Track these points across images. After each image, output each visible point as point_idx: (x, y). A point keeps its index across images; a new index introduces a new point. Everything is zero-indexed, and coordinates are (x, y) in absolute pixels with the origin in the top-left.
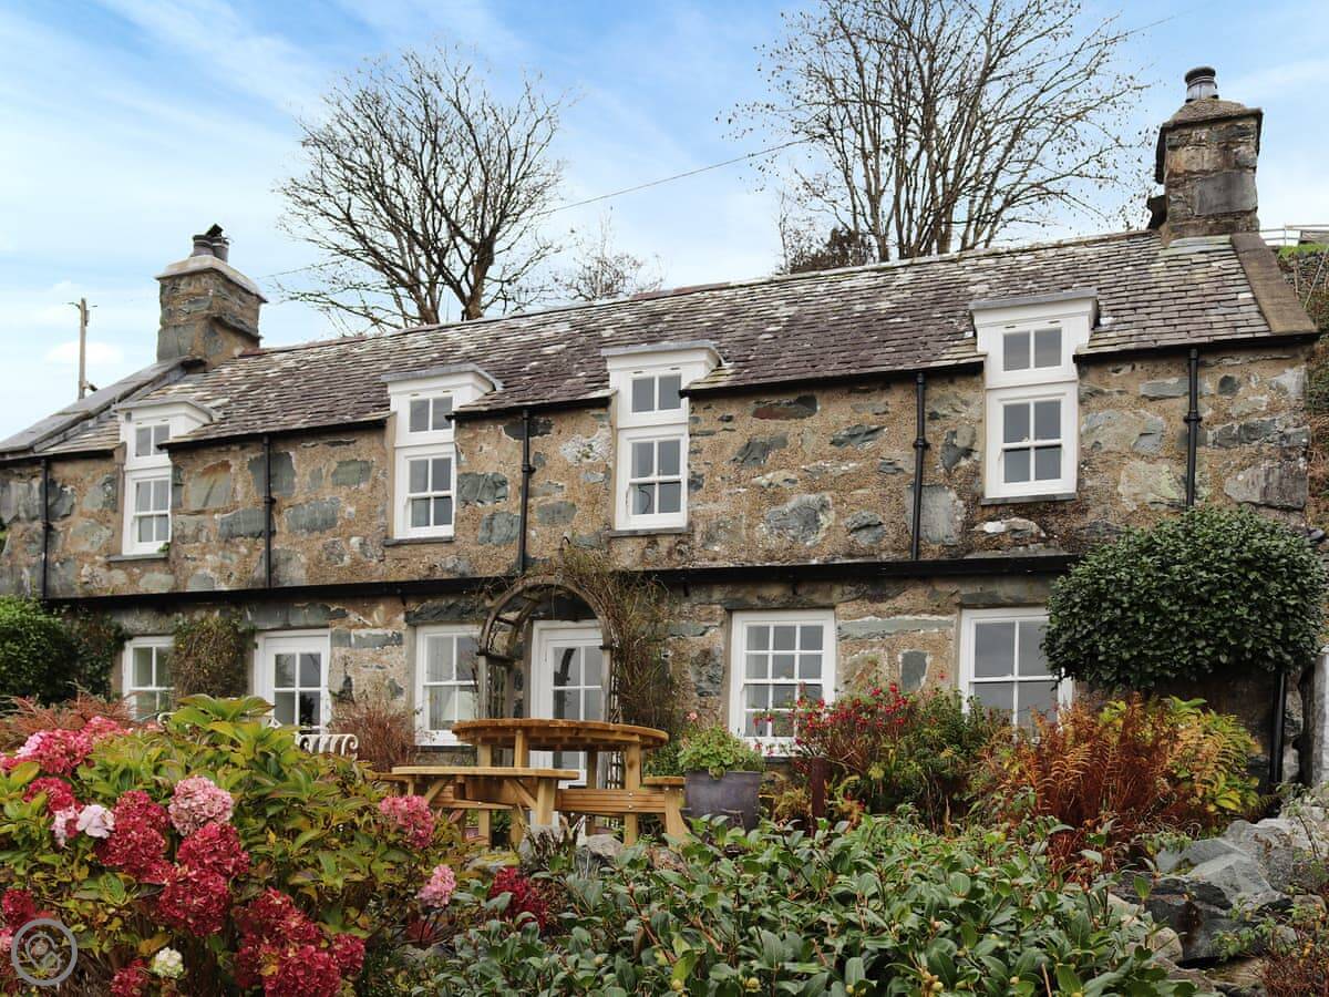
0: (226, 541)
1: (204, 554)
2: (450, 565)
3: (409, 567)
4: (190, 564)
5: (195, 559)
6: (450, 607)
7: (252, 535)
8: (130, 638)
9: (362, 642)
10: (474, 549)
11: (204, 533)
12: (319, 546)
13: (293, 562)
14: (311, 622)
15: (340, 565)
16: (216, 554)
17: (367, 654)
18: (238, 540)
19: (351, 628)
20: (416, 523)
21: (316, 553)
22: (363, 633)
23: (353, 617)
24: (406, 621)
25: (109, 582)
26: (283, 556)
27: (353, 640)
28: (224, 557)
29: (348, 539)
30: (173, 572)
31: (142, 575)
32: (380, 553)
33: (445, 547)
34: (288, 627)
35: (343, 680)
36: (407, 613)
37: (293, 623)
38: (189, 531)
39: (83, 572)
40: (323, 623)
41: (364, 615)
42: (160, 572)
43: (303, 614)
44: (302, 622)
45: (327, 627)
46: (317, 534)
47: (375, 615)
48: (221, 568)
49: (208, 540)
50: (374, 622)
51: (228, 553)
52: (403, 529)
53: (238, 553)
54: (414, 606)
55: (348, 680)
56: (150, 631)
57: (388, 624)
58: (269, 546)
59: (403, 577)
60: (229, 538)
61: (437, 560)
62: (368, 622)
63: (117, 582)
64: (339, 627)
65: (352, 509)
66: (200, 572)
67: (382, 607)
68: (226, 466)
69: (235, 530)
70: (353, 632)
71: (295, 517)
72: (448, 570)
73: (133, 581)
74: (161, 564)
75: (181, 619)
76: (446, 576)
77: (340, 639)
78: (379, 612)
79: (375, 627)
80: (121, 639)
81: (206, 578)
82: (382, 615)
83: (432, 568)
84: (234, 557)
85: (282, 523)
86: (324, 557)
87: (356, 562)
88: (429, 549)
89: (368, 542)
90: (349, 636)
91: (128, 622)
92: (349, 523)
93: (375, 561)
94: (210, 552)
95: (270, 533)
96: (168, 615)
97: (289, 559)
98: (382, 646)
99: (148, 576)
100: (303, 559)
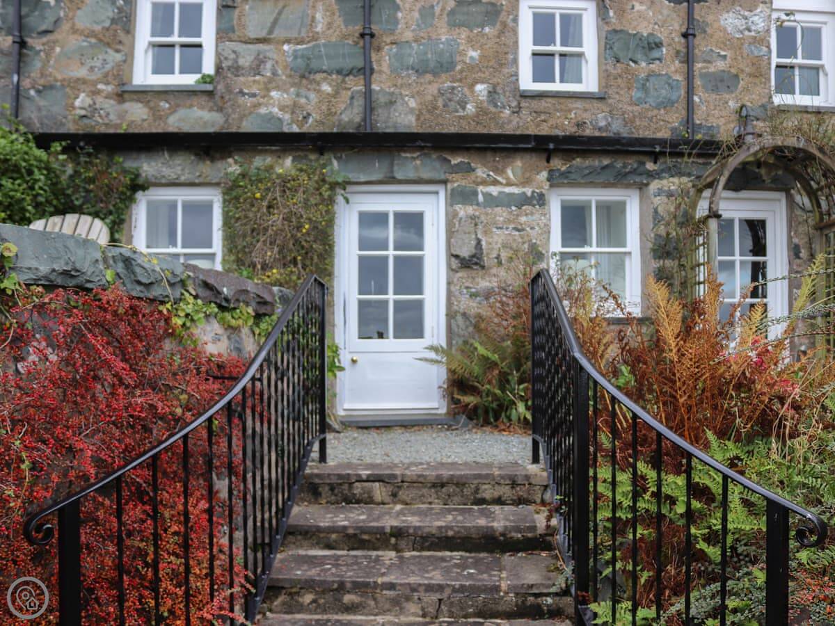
0: (303, 77)
1: (268, 90)
2: (602, 124)
3: (551, 122)
4: (249, 101)
5: (254, 95)
6: (604, 168)
7: (339, 72)
9: (491, 201)
10: (630, 108)
11: (269, 65)
12: (433, 89)
13: (399, 106)
14: (426, 175)
15: (461, 113)
16: (286, 91)
17: (501, 214)
18: (318, 77)
19: (478, 184)
21: (430, 98)
22: (494, 190)
23: (481, 172)
24: (548, 180)
25: (121, 116)
26: (382, 99)
27: (481, 198)
28: (298, 95)
29: (472, 86)
30: (220, 110)
31: (173, 110)
32: (514, 104)
33: (596, 104)
34: (391, 180)
35: (474, 243)
36: (551, 172)
37: (399, 176)
38: (245, 61)
39: (78, 103)
40: (443, 177)
41: (496, 170)
42: (202, 108)
43: (411, 164)
44: (412, 175)
45: (445, 182)
46: (429, 77)
47: (510, 172)
48: (294, 108)
49: (274, 73)
50: (508, 179)
51: (303, 91)
53: (318, 91)
54: (557, 163)
55: (479, 242)
56: (183, 179)
57: (526, 182)
58: (368, 84)
59: (545, 130)
60: (305, 73)
61: (587, 117)
62: (499, 179)
63: (137, 117)
64: (463, 183)
65: (474, 54)
66: (263, 110)
67: (519, 163)
69: (314, 64)
70: (480, 188)
71: (399, 57)
72: (600, 129)
73: (157, 115)
74: (203, 99)
75: (232, 167)
76: (597, 134)
77: (462, 196)
78: (515, 168)
79: (509, 184)
80: (137, 186)
81: (270, 118)
82: (519, 172)
83: (580, 125)
84: (312, 96)
85: (384, 61)
86: (440, 103)
87: (481, 111)
88: (579, 104)
89: (499, 89)
90: (475, 193)
91: (149, 167)
92: (472, 68)
93: (507, 112)
94: (278, 88)
95: (366, 71)
96: (213, 160)
97: (392, 103)
98: (519, 207)
99: (182, 112)
100: (412, 103)
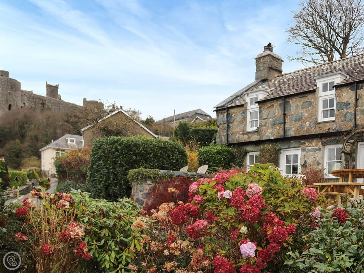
0: (273, 126)
1: (267, 129)
2: (334, 128)
3: (323, 129)
4: (264, 132)
5: (265, 131)
6: (334, 140)
7: (280, 124)
8: (249, 152)
9: (309, 151)
10: (341, 123)
11: (267, 124)
12: (298, 125)
13: (291, 130)
14: (296, 146)
15: (303, 130)
16: (270, 129)
17: (311, 154)
18: (276, 125)
19: (306, 147)
20: (324, 117)
21: (297, 127)
22: (310, 148)
23: (307, 144)
24: (322, 144)
25: (243, 138)
26: (288, 129)
27: (307, 150)
28: (273, 130)
29: (306, 123)
30: (259, 135)
31: (251, 136)
32: (314, 126)
33: (332, 123)
34: (289, 148)
35: (304, 161)
36: (322, 142)
37: (291, 147)
38: (263, 124)
39: (237, 136)
40: (299, 146)
41: (310, 143)
42: (256, 135)
43: (293, 144)
44: (293, 146)
45: (300, 147)
46: (297, 122)
47: (313, 143)
48: (272, 133)
49: (268, 126)
50: (313, 145)
51: (274, 129)
52: (321, 119)
53: (276, 129)
54: (324, 140)
55: (305, 161)
56: (253, 150)
57: (317, 145)
58: (284, 126)
59: (321, 132)
60: (274, 125)
61: (330, 127)
62: (311, 145)
63: (245, 138)
64: (303, 147)
65: (307, 115)
66: (266, 134)
67: (315, 141)
68: (273, 106)
69: (275, 123)
70: (307, 148)
71: (291, 118)
72: (334, 130)
73: (249, 138)
74: (256, 133)
75: (262, 147)
76: (333, 131)
77: (303, 150)
78: (314, 142)
79: (313, 146)
80: (246, 153)
81: (268, 136)
82: (315, 143)
83: (329, 129)
84: (275, 130)
85: (288, 120)
86: (299, 128)
87: (308, 129)
88: (328, 124)
89: (311, 123)
90: (306, 149)
91: (248, 148)
92: (306, 118)
93: (313, 128)
94: (269, 129)
95: (285, 123)
96: (258, 146)
97: (290, 129)
98: (315, 152)
99: (253, 136)
100: (294, 129)
